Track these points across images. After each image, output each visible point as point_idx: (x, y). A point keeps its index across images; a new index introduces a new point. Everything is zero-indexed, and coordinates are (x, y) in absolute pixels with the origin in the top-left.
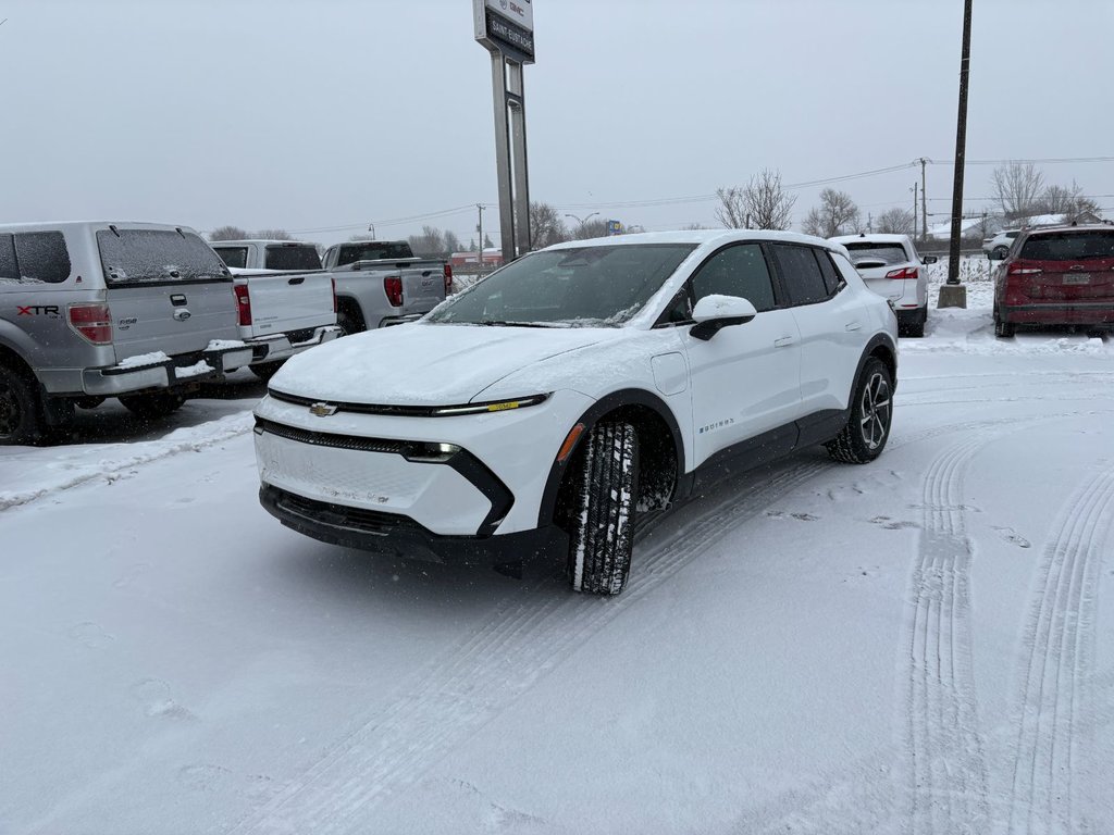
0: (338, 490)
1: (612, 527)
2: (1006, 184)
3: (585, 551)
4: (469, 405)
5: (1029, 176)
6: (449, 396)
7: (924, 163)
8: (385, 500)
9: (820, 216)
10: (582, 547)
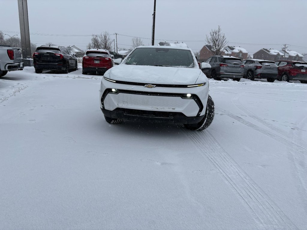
0: (157, 107)
1: (212, 113)
2: (135, 42)
3: (207, 120)
4: (195, 85)
5: (140, 41)
6: (191, 82)
7: (116, 34)
8: (174, 109)
9: (92, 45)
10: (206, 119)
